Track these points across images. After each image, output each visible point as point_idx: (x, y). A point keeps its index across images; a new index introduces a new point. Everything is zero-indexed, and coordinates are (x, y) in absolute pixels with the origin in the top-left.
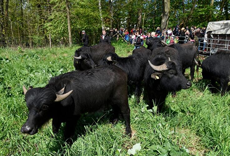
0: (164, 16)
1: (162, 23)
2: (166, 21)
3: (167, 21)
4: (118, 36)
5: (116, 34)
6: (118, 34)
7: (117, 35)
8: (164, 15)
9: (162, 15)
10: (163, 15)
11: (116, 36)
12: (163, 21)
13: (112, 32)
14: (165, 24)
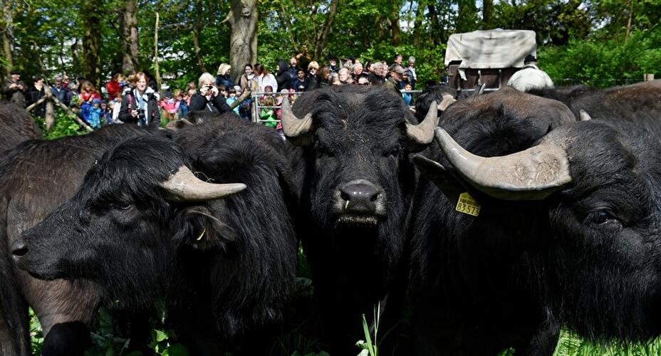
0: (237, 20)
1: (233, 50)
2: (247, 41)
3: (251, 40)
4: (49, 107)
5: (40, 101)
6: (48, 100)
7: (43, 105)
8: (239, 15)
9: (230, 16)
10: (235, 15)
11: (40, 111)
12: (238, 39)
13: (16, 95)
14: (246, 51)
